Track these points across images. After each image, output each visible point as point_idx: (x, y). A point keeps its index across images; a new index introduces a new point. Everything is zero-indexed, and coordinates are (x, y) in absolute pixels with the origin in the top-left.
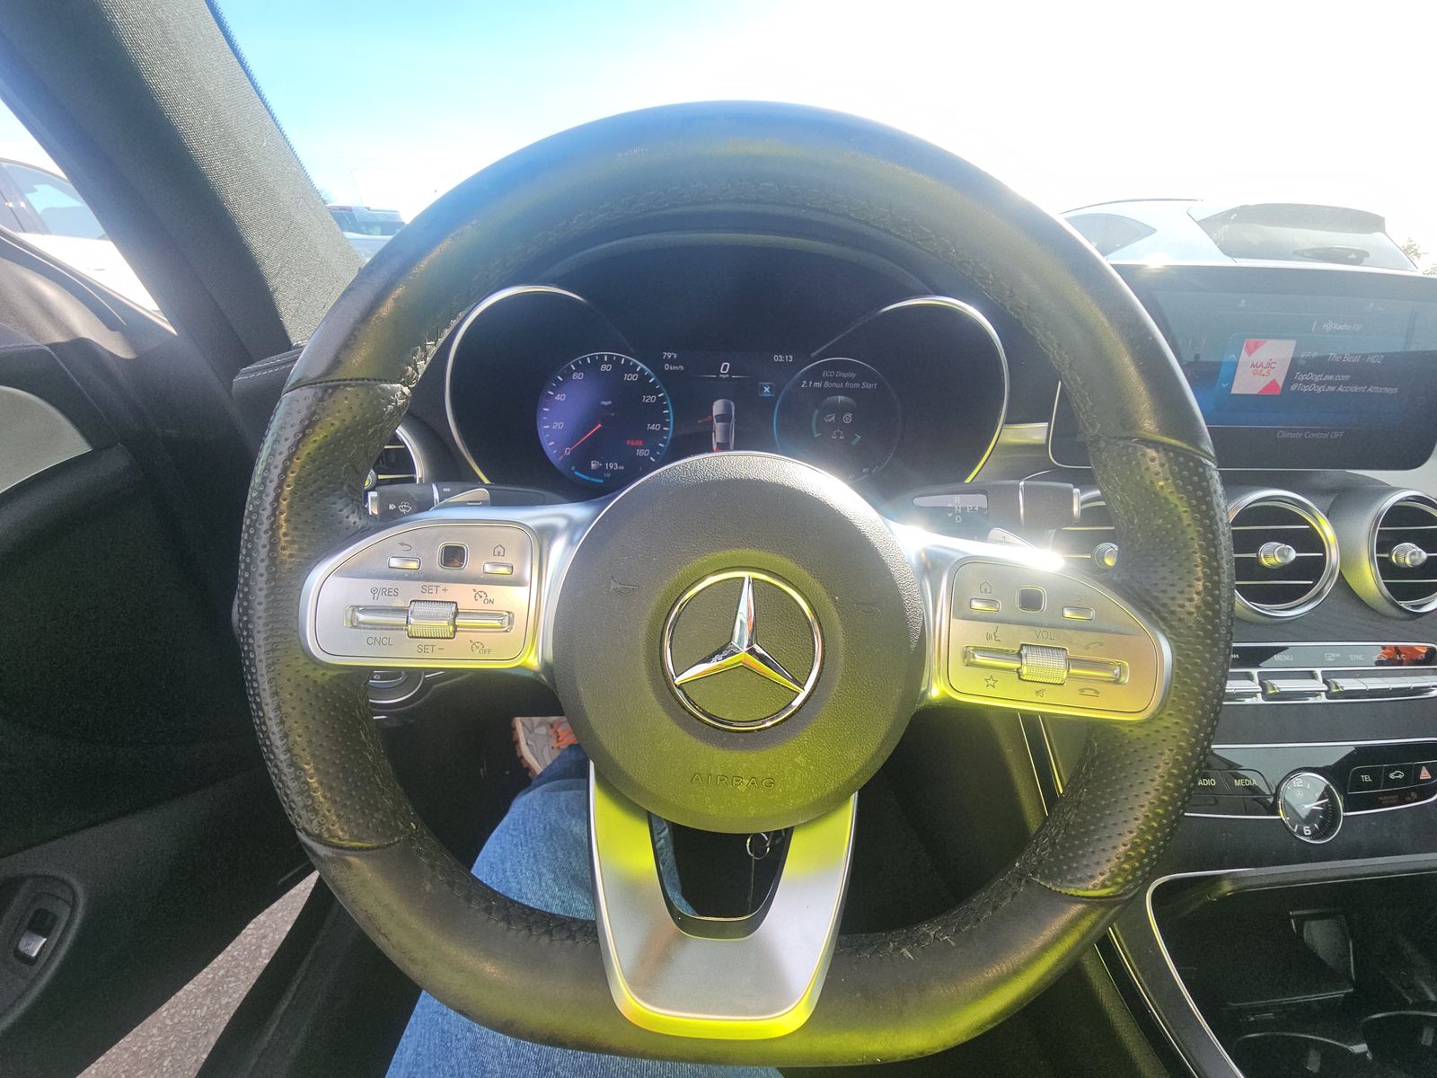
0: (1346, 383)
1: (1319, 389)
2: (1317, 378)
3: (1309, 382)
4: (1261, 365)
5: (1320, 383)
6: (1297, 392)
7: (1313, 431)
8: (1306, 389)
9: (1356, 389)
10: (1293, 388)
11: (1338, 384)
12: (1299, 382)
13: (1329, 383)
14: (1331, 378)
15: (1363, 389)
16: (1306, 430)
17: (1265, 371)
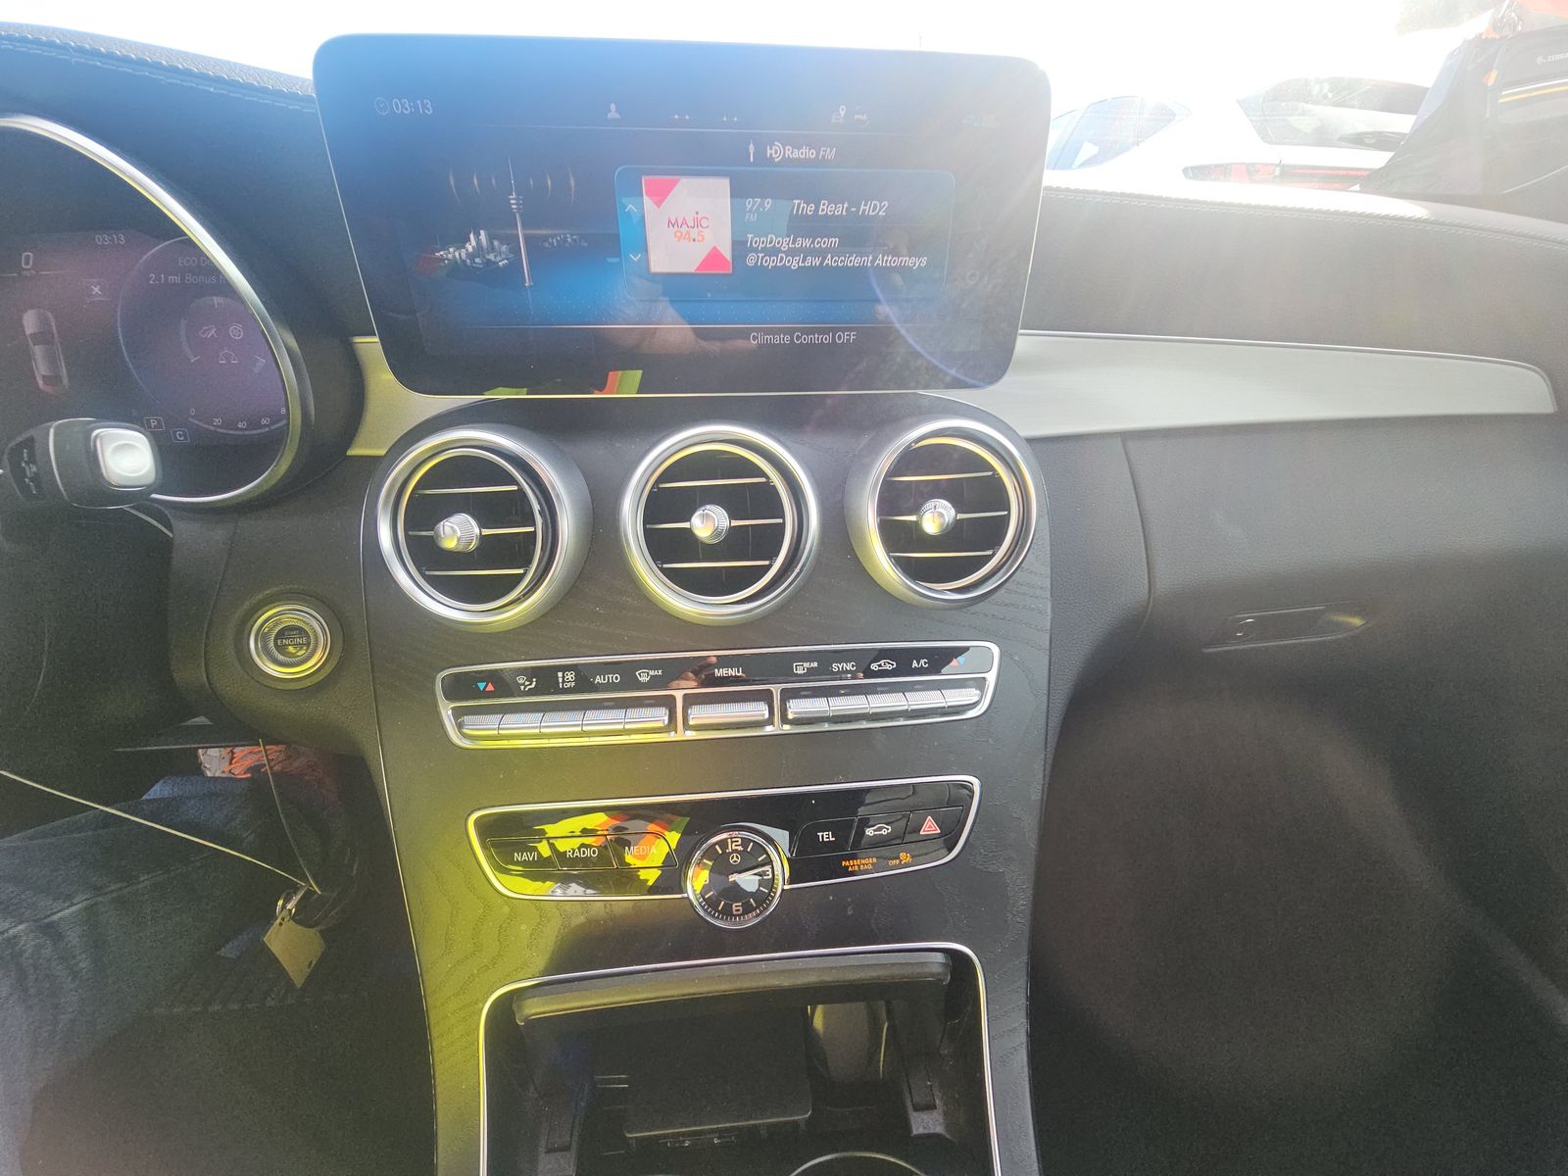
0: (835, 252)
1: (795, 263)
2: (784, 243)
3: (774, 251)
4: (684, 222)
5: (791, 253)
6: (759, 269)
7: (811, 331)
8: (770, 262)
9: (854, 261)
10: (750, 263)
11: (822, 253)
12: (756, 251)
13: (807, 252)
14: (807, 243)
15: (866, 260)
16: (794, 330)
17: (694, 233)
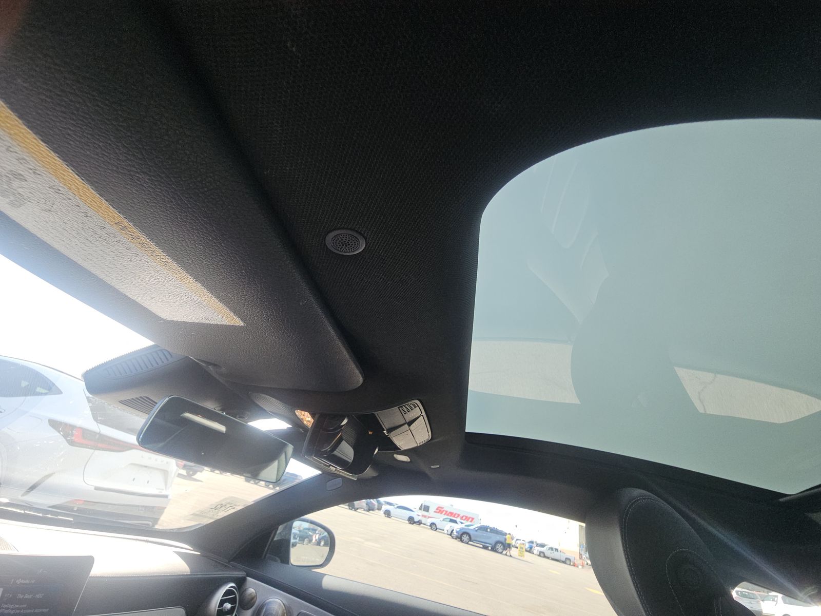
0: (25, 609)
1: (13, 612)
2: (12, 606)
3: (8, 609)
5: (12, 609)
8: (6, 612)
9: (29, 611)
11: (20, 609)
12: (3, 608)
13: (18, 609)
14: (17, 606)
15: (32, 611)
